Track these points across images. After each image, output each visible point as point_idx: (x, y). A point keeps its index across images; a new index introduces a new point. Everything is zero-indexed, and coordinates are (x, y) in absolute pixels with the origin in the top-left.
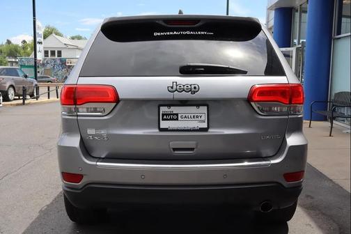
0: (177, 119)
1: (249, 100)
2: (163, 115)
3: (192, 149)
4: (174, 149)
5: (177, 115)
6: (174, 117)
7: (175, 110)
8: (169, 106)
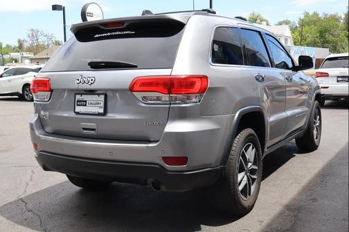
0: (85, 105)
1: (131, 89)
2: (78, 101)
3: (94, 130)
4: (84, 129)
5: (86, 101)
6: (84, 103)
7: (85, 97)
8: (81, 94)
